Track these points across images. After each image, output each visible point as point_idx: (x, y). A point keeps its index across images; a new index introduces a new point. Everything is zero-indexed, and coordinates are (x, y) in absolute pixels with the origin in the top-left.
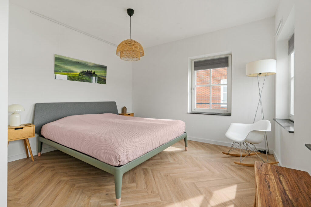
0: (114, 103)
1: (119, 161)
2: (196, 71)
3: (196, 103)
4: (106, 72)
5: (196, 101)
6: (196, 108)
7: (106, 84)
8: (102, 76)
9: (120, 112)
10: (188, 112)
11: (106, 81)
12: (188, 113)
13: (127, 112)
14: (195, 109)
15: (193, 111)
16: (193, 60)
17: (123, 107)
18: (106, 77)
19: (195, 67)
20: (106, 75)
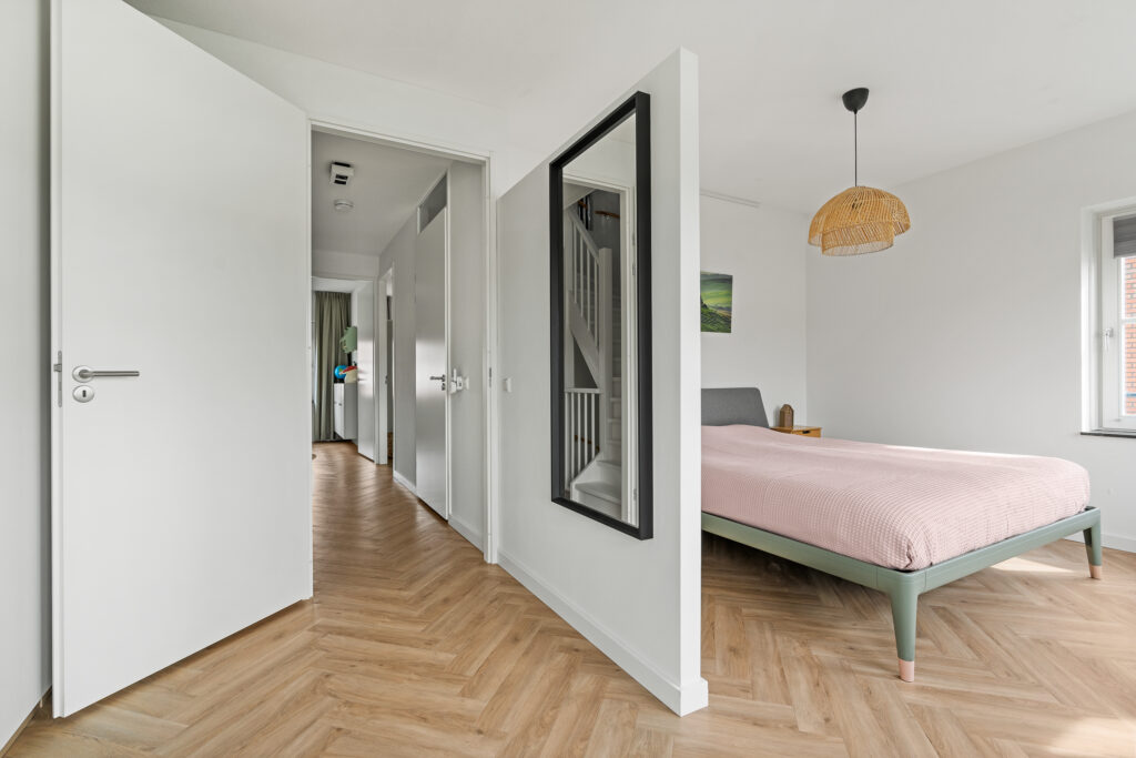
0: (754, 393)
1: (909, 557)
2: (1123, 260)
3: (1124, 392)
4: (730, 295)
5: (1123, 385)
6: (1124, 413)
7: (728, 330)
8: (721, 308)
9: (771, 423)
10: (1084, 431)
11: (730, 322)
12: (1082, 434)
13: (795, 423)
14: (1119, 420)
15: (1108, 425)
16: (1107, 213)
17: (781, 406)
18: (729, 309)
19: (1117, 240)
20: (731, 303)
